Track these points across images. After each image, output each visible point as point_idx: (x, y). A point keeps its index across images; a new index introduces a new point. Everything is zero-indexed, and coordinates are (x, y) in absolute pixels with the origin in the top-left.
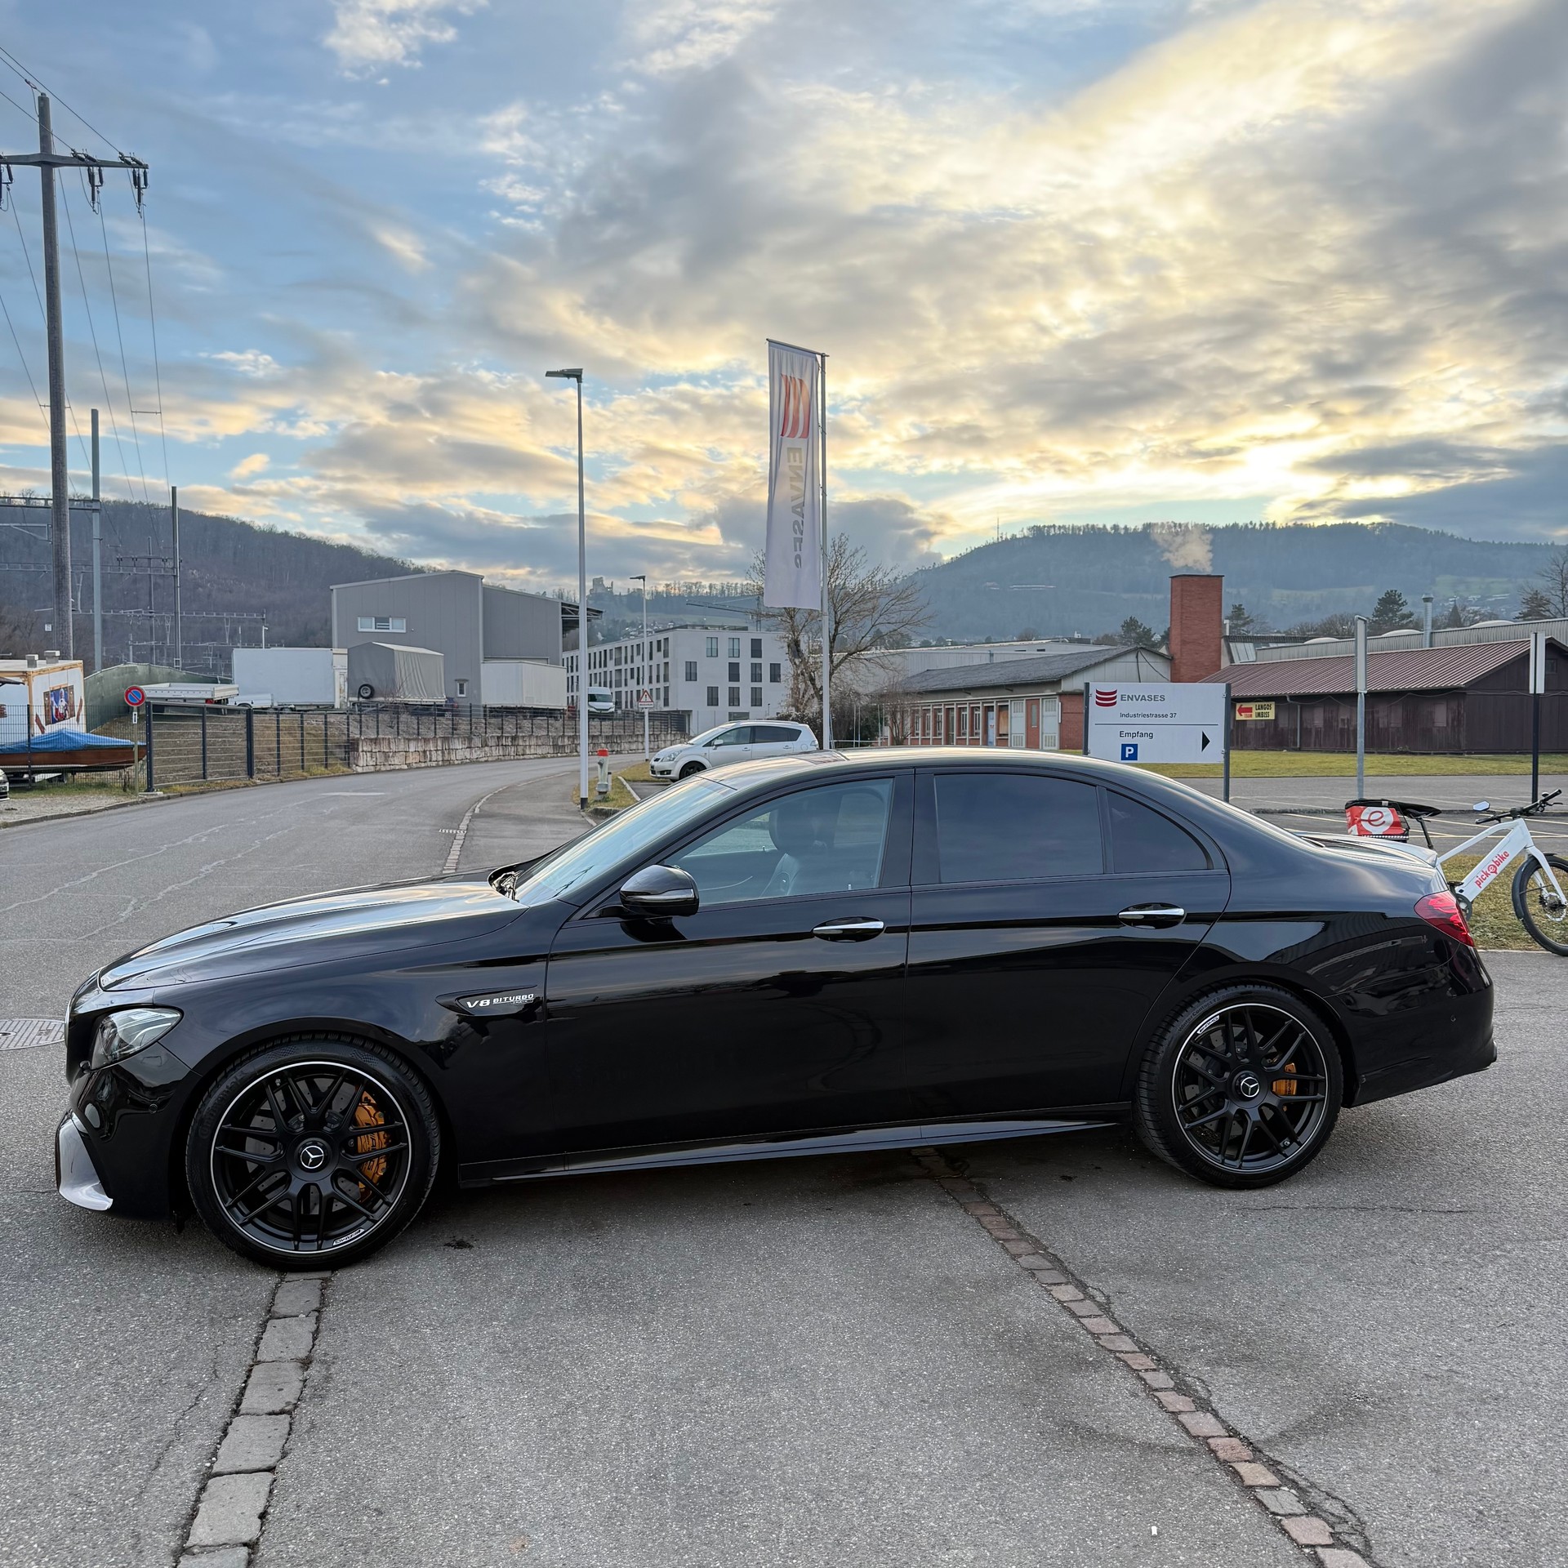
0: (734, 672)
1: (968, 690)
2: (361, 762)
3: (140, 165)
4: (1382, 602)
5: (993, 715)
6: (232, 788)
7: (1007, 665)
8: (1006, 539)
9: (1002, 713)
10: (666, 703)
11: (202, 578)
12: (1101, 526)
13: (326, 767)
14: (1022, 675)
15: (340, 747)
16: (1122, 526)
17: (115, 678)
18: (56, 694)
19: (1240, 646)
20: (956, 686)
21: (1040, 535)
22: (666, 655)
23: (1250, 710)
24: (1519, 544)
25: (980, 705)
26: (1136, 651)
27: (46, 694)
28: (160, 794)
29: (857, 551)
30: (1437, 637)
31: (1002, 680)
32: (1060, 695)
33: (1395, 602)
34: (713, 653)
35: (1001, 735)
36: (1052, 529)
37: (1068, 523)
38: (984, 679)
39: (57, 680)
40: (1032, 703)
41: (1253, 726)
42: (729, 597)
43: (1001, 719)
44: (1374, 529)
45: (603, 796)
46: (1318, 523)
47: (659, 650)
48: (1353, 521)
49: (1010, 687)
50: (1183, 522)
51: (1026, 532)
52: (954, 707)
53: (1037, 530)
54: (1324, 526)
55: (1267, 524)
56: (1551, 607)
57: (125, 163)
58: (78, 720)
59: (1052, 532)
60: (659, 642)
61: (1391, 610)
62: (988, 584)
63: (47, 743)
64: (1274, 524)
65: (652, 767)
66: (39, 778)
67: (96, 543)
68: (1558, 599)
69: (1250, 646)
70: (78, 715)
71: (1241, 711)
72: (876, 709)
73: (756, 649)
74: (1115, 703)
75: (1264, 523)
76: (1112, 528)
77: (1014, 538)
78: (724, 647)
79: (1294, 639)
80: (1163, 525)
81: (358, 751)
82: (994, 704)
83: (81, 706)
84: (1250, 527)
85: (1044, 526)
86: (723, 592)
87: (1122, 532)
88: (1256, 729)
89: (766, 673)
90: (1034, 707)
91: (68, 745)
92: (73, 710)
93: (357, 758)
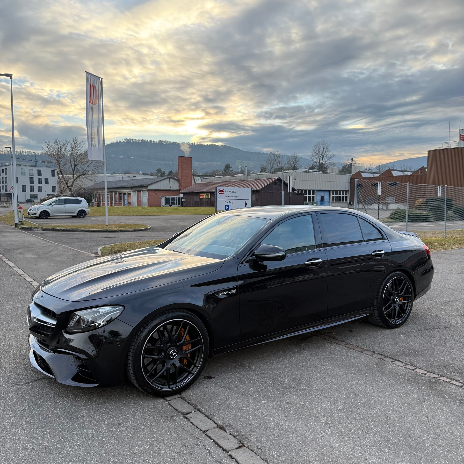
0: (32, 181)
1: (118, 188)
4: (226, 167)
5: (126, 197)
7: (129, 181)
8: (118, 142)
9: (129, 196)
10: (6, 191)
12: (146, 140)
14: (135, 184)
16: (152, 141)
19: (197, 177)
20: (114, 187)
21: (128, 142)
22: (6, 174)
23: (203, 196)
24: (256, 152)
25: (122, 193)
26: (169, 178)
29: (81, 143)
30: (249, 177)
31: (129, 185)
32: (148, 190)
33: (229, 167)
34: (24, 174)
35: (129, 202)
36: (132, 140)
37: (137, 138)
38: (122, 185)
40: (139, 192)
41: (204, 200)
42: (23, 155)
43: (129, 197)
44: (220, 146)
45: (21, 223)
46: (206, 144)
47: (3, 172)
48: (215, 144)
49: (132, 188)
50: (170, 141)
51: (124, 140)
52: (113, 193)
53: (127, 140)
54: (207, 145)
55: (193, 143)
56: (268, 170)
59: (132, 141)
60: (3, 170)
61: (228, 169)
62: (113, 155)
64: (194, 143)
65: (29, 212)
68: (269, 167)
69: (199, 178)
71: (201, 196)
72: (91, 193)
73: (39, 173)
74: (223, 193)
75: (192, 143)
76: (150, 141)
77: (120, 142)
78: (28, 172)
79: (211, 176)
80: (164, 141)
82: (126, 193)
84: (188, 143)
85: (129, 139)
86: (21, 153)
87: (153, 142)
88: (205, 201)
89: (43, 181)
90: (140, 194)
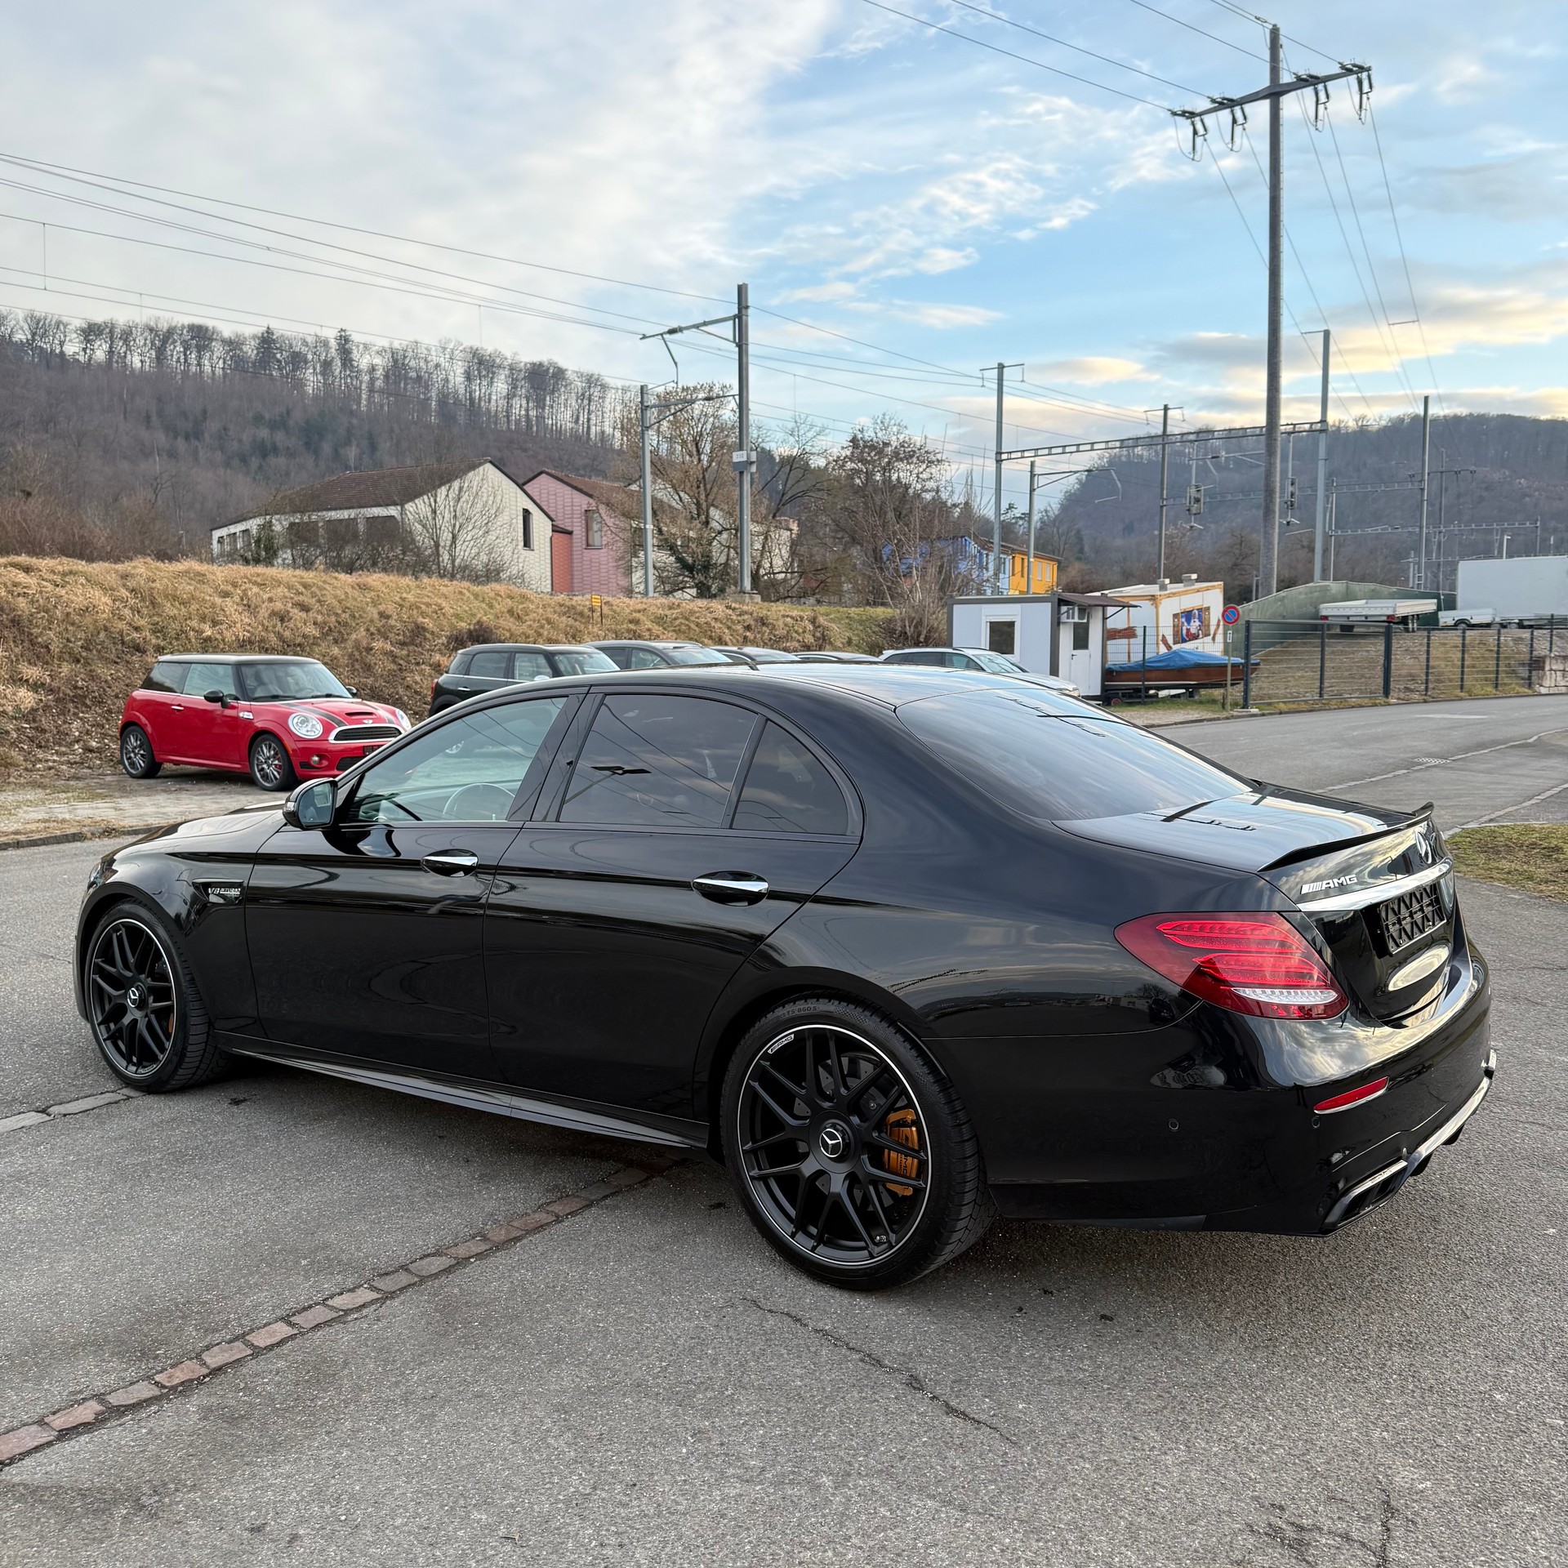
2: (1547, 683)
3: (1362, 69)
6: (1353, 707)
11: (1529, 487)
13: (1496, 686)
15: (1523, 665)
17: (1302, 597)
18: (1188, 615)
27: (1175, 616)
28: (1255, 711)
39: (1191, 601)
57: (1347, 71)
58: (1214, 639)
63: (1160, 661)
66: (1163, 693)
67: (1321, 464)
70: (1215, 635)
81: (1543, 669)
83: (1218, 625)
91: (1180, 663)
92: (1209, 630)
93: (1541, 678)
